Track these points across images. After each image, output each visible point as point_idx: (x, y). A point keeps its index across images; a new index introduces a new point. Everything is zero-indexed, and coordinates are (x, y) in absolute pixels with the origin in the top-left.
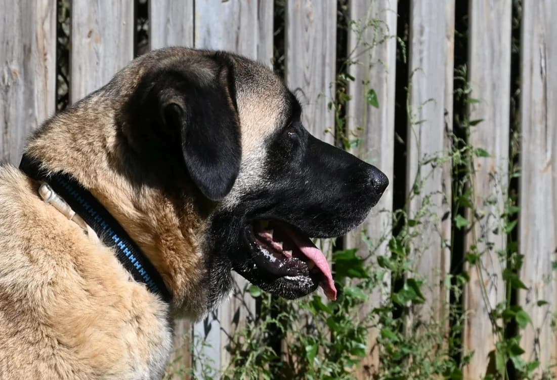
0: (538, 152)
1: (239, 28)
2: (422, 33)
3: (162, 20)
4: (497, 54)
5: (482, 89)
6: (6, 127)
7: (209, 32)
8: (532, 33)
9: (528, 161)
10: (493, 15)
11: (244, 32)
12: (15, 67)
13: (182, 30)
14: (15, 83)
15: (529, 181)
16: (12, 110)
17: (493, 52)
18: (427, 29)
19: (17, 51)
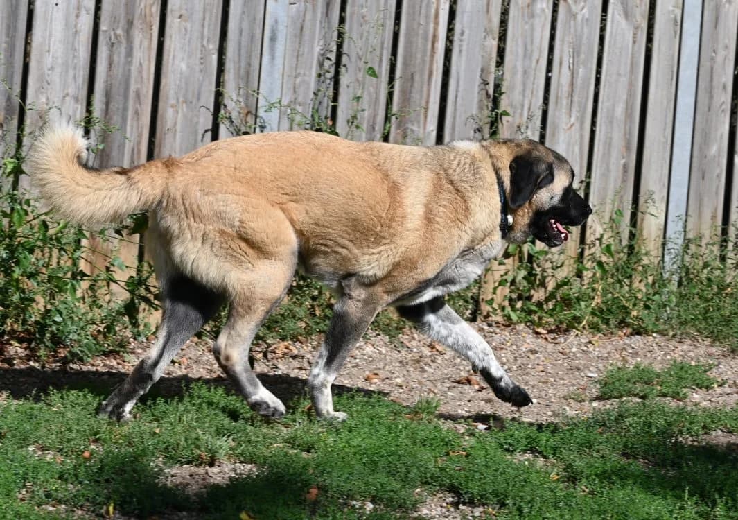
0: (564, 117)
1: (304, 21)
2: (462, 34)
3: (239, 12)
4: (529, 52)
5: (514, 74)
6: (110, 67)
7: (276, 22)
8: (563, 41)
9: (554, 123)
10: (527, 27)
11: (308, 24)
12: (119, 32)
13: (255, 19)
14: (120, 42)
15: (553, 135)
16: (116, 58)
17: (526, 49)
18: (467, 32)
19: (123, 22)
